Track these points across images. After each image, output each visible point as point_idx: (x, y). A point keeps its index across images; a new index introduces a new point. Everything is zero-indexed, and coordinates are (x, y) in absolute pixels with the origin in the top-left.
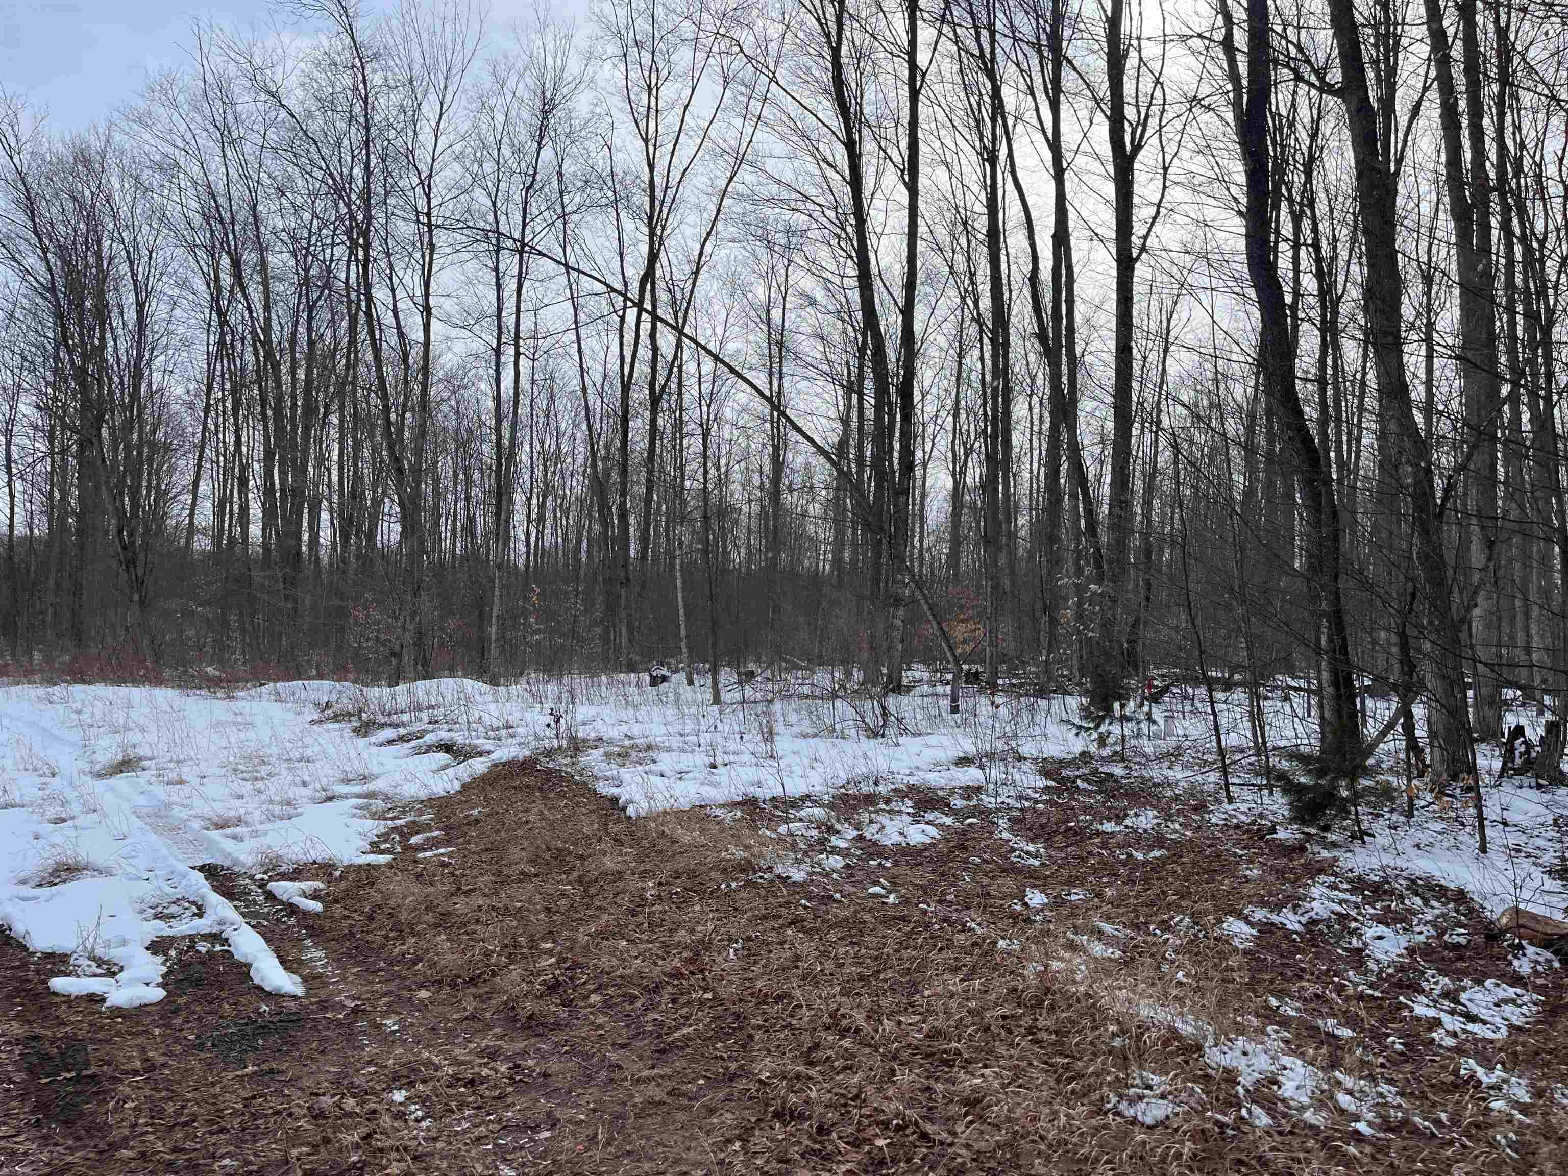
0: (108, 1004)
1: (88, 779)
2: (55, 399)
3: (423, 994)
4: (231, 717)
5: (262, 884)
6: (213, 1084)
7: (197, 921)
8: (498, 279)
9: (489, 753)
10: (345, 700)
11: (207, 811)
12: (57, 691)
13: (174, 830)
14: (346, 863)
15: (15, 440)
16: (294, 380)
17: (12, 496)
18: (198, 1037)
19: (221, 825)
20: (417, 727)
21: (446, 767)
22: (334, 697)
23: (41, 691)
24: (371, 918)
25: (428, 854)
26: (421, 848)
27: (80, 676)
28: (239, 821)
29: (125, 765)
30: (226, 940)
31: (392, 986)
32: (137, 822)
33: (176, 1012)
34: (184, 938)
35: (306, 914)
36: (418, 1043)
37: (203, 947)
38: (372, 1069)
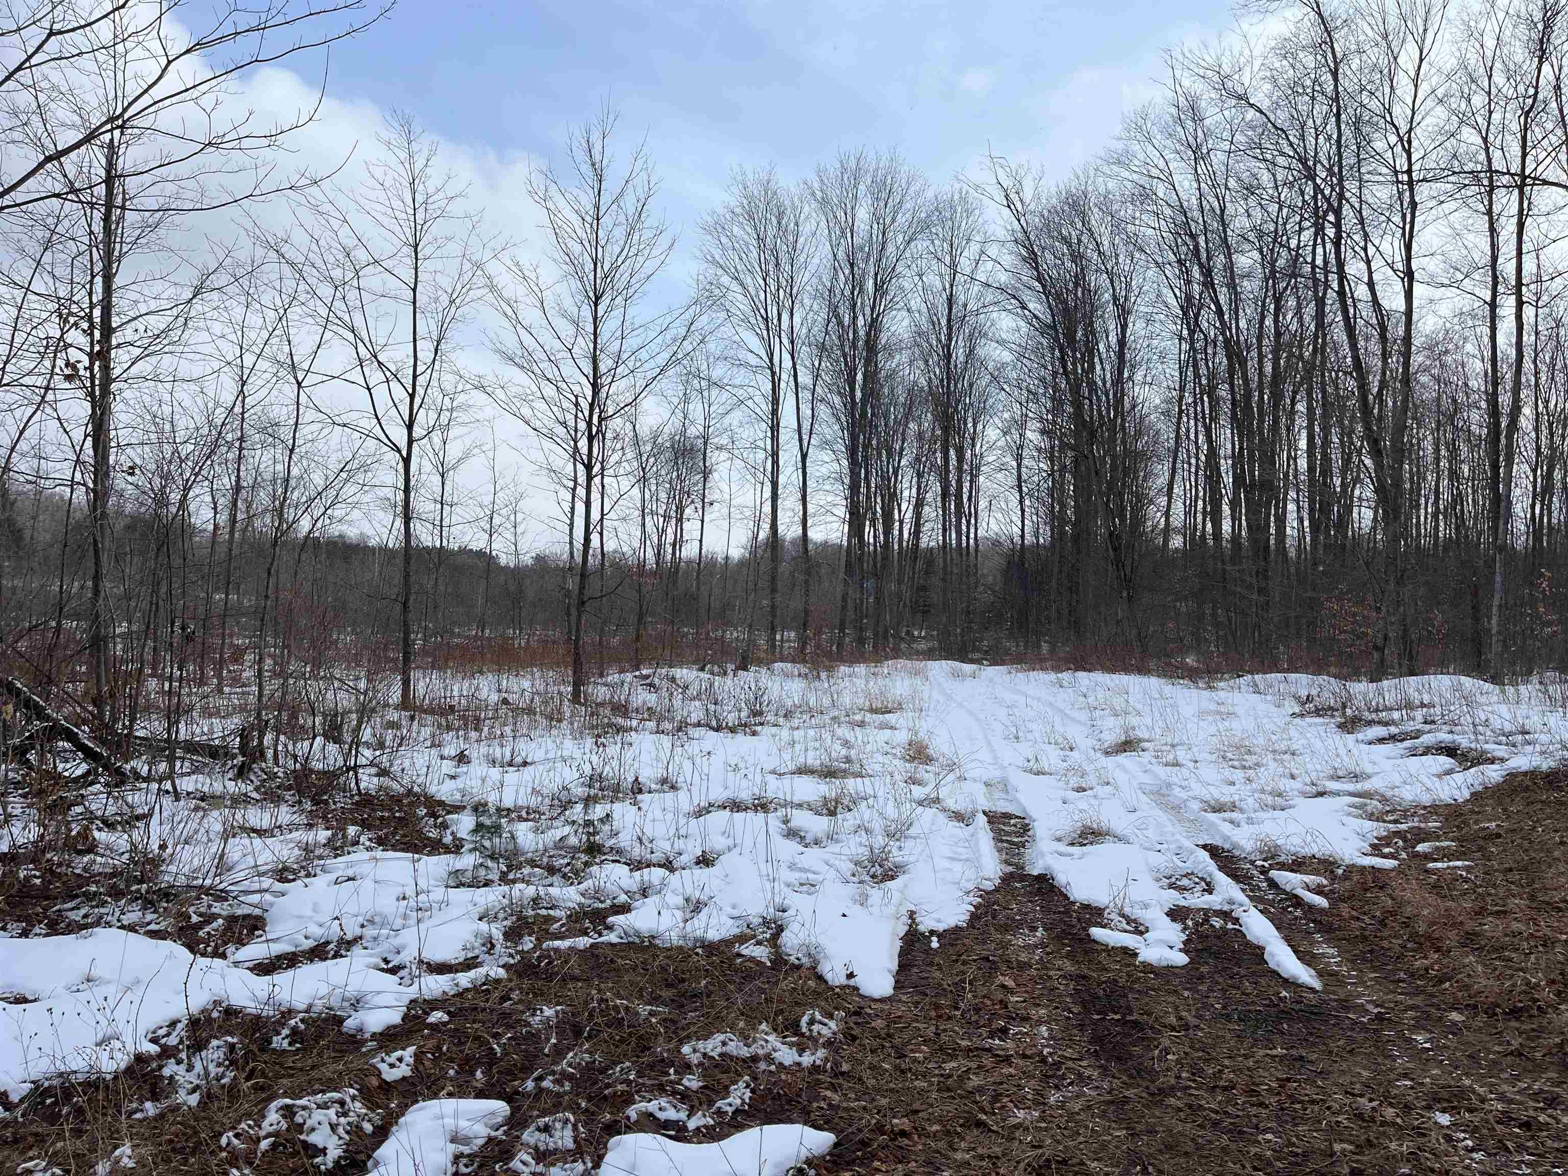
0: (1140, 959)
1: (1099, 754)
2: (1054, 423)
3: (1455, 1016)
4: (1213, 707)
5: (1264, 871)
6: (1246, 1057)
7: (1207, 897)
8: (1491, 224)
9: (1502, 760)
10: (1326, 694)
11: (1204, 794)
12: (1066, 676)
13: (1176, 809)
14: (1347, 862)
15: (1025, 462)
16: (1261, 374)
17: (1023, 511)
18: (1224, 1008)
19: (1218, 808)
20: (1409, 727)
21: (1449, 772)
22: (1314, 692)
23: (1052, 676)
24: (1383, 923)
25: (1439, 865)
26: (1427, 857)
27: (1081, 663)
28: (1233, 807)
29: (1127, 745)
30: (1237, 919)
31: (1418, 1000)
32: (1144, 798)
33: (1201, 978)
34: (1199, 910)
35: (1311, 907)
36: (1457, 1068)
37: (1217, 922)
38: (1408, 1083)
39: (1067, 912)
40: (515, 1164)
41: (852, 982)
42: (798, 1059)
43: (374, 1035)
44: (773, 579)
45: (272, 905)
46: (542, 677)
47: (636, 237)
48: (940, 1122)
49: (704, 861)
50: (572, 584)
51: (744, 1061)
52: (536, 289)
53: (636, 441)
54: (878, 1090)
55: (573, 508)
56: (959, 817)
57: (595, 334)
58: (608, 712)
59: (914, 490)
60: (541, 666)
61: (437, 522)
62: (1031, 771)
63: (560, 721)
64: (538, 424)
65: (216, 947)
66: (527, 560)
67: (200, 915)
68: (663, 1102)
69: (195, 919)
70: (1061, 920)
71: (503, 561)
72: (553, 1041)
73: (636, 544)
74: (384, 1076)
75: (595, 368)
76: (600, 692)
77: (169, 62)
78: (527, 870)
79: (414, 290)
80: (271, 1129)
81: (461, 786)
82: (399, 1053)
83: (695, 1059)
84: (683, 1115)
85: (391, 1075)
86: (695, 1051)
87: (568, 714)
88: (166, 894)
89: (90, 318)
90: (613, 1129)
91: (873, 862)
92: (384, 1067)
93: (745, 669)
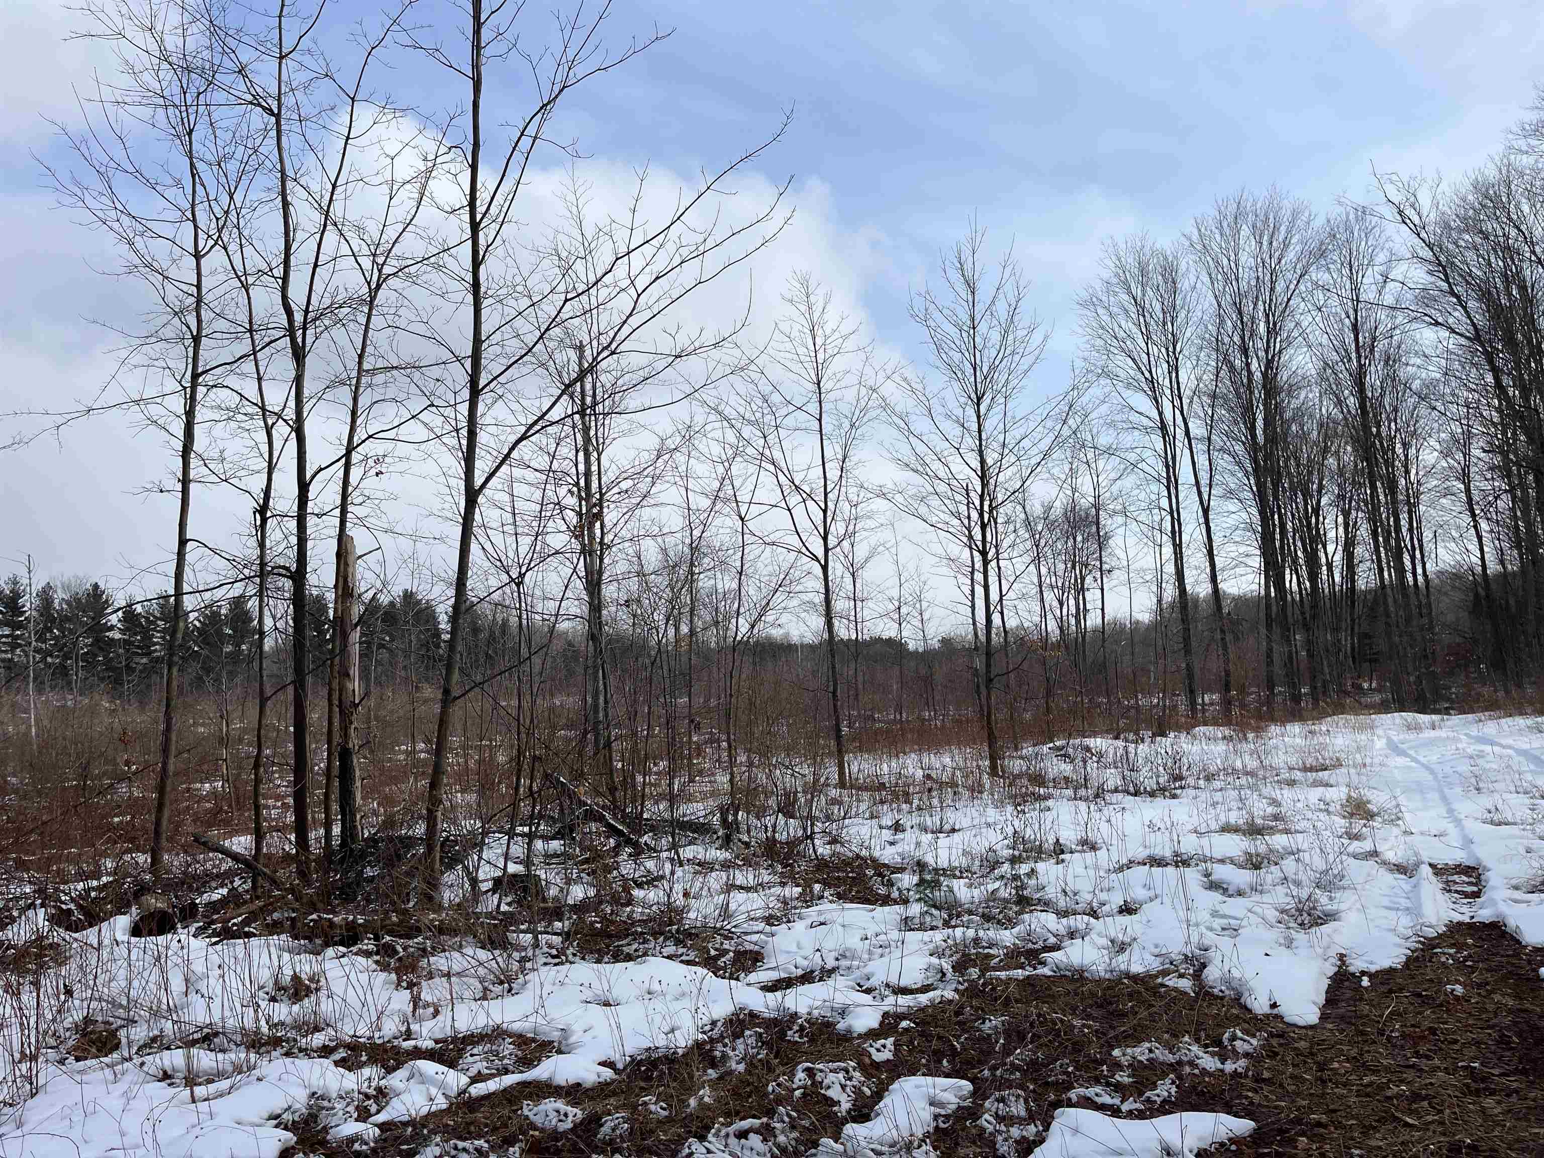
39: (1517, 955)
40: (982, 1122)
41: (1275, 1011)
42: (1220, 1066)
43: (859, 1035)
44: (1187, 640)
45: (766, 943)
46: (960, 753)
47: (1011, 337)
48: (1357, 1119)
49: (1127, 909)
50: (979, 663)
51: (1171, 1065)
52: (923, 399)
53: (1027, 523)
54: (1298, 1094)
55: (973, 591)
56: (1401, 869)
57: (980, 431)
58: (1025, 781)
59: (1341, 530)
60: (959, 744)
61: (852, 618)
62: (1492, 823)
63: (981, 792)
64: (934, 519)
65: (731, 974)
66: (935, 644)
67: (716, 950)
68: (1098, 1089)
69: (713, 952)
70: (1508, 963)
71: (911, 646)
72: (1002, 1041)
73: (1037, 619)
74: (874, 1057)
75: (983, 462)
76: (1016, 765)
77: (639, 296)
78: (966, 918)
79: (820, 420)
80: (800, 1083)
81: (900, 850)
82: (883, 1041)
83: (1125, 1061)
84: (1117, 1101)
85: (879, 1057)
86: (1124, 1055)
87: (987, 786)
88: (689, 934)
89: (577, 484)
90: (1057, 1104)
91: (1300, 911)
92: (872, 1051)
93: (1163, 734)
